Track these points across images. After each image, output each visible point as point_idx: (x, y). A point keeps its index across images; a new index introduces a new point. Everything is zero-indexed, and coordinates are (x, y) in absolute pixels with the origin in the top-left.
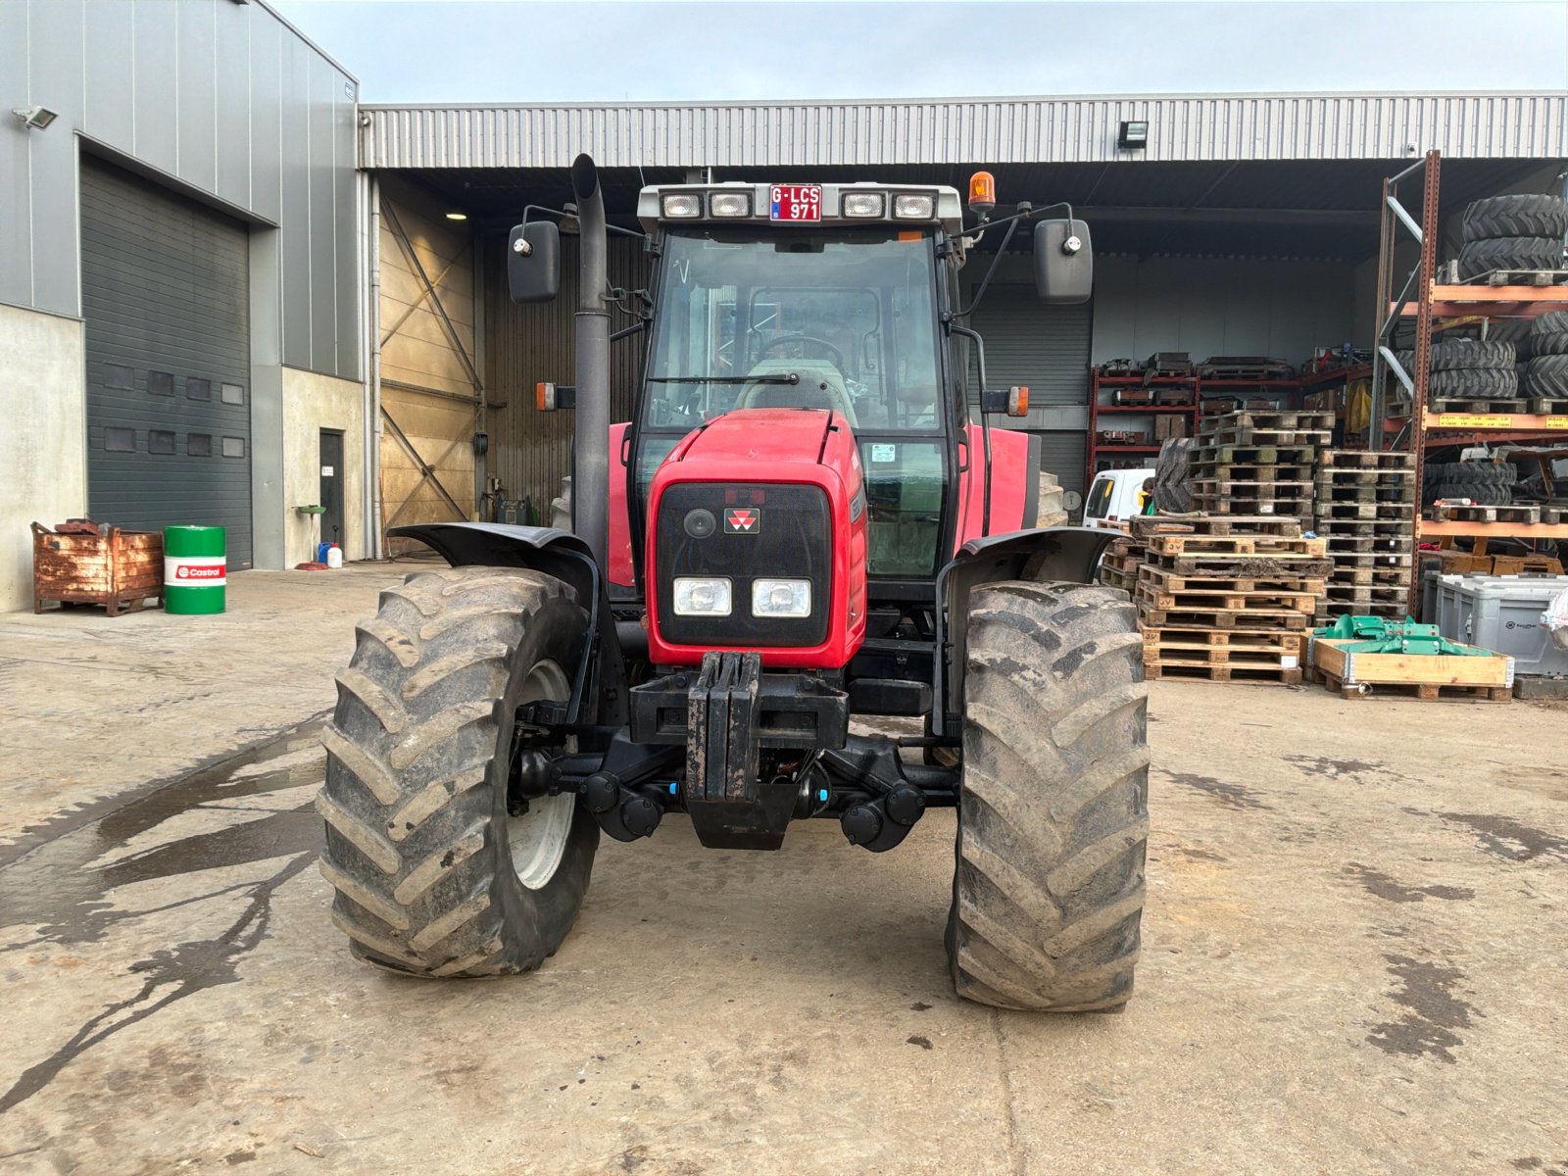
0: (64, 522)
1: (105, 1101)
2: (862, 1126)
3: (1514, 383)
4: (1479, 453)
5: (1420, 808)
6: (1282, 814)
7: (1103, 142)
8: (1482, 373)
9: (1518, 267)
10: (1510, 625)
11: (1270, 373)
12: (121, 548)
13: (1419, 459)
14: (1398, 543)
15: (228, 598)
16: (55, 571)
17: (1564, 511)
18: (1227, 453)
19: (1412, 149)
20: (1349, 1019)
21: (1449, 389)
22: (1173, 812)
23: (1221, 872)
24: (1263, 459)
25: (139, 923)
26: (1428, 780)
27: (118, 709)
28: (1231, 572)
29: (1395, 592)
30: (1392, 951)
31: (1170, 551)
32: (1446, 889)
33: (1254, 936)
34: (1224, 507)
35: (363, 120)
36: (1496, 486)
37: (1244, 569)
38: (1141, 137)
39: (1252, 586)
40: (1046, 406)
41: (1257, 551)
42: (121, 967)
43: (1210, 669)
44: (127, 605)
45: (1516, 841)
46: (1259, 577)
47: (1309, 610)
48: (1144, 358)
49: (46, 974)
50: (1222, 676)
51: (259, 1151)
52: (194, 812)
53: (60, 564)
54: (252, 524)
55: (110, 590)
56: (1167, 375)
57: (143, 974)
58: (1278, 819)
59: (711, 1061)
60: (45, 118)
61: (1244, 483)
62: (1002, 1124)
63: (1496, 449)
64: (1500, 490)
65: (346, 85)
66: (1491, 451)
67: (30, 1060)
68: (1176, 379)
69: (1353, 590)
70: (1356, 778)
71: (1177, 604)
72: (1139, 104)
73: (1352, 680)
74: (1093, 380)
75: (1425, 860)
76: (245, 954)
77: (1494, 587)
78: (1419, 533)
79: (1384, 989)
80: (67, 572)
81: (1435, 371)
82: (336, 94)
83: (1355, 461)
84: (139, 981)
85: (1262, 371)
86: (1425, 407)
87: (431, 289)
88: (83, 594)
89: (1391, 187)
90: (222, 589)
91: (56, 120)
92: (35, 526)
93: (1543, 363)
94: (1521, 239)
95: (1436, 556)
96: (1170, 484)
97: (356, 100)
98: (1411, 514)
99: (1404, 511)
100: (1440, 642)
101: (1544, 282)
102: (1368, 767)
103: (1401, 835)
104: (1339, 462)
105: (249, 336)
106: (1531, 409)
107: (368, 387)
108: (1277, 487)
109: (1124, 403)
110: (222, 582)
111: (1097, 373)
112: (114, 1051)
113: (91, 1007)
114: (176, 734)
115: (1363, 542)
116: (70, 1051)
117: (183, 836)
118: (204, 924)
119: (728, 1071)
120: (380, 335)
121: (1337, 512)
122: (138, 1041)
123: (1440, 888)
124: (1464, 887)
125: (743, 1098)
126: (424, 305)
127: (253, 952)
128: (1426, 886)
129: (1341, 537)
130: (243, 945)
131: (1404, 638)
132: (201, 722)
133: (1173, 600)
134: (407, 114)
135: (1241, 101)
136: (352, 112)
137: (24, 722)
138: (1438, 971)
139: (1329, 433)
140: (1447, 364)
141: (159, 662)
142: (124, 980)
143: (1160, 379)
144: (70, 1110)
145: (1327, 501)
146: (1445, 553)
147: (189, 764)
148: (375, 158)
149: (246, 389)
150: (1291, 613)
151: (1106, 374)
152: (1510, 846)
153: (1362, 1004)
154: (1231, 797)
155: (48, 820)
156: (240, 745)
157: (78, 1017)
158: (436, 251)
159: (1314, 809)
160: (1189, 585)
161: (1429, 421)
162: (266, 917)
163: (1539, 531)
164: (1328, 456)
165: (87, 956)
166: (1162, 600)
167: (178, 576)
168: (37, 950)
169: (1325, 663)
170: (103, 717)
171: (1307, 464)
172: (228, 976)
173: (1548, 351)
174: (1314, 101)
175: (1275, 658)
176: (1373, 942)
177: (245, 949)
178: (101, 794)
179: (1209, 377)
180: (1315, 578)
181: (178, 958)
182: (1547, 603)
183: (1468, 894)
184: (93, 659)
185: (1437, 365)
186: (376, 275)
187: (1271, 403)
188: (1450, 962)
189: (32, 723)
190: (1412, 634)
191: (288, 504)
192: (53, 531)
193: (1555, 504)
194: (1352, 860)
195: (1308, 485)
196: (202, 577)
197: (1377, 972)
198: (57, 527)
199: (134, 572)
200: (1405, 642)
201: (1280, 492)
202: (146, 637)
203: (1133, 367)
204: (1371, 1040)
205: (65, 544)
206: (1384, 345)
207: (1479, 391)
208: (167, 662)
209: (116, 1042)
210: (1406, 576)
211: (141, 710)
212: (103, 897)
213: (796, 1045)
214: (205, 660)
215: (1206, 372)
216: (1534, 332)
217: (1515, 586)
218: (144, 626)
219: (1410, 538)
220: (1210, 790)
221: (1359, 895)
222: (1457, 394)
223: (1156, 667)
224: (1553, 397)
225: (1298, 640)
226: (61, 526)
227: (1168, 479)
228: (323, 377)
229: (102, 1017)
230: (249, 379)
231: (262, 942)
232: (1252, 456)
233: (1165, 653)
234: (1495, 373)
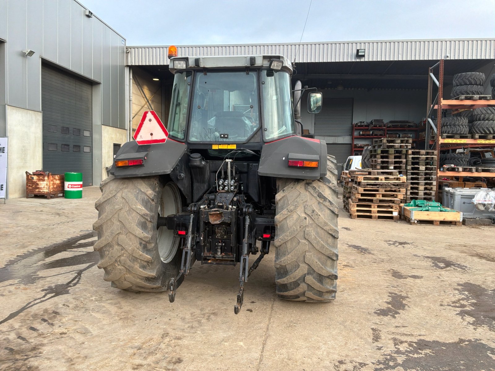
0: (35, 171)
1: (30, 321)
2: (227, 329)
3: (467, 129)
4: (461, 151)
5: (419, 255)
6: (376, 256)
7: (352, 55)
8: (457, 127)
9: (469, 94)
10: (464, 203)
11: (409, 126)
12: (51, 179)
13: (438, 153)
14: (432, 178)
15: (83, 194)
16: (32, 186)
17: (483, 168)
18: (379, 151)
19: (448, 57)
20: (371, 307)
21: (447, 131)
22: (344, 255)
23: (351, 270)
24: (390, 153)
25: (45, 279)
26: (425, 247)
27: (47, 224)
28: (378, 186)
29: (431, 193)
30: (392, 291)
31: (359, 180)
32: (415, 276)
33: (353, 286)
34: (378, 167)
35: (127, 51)
36: (462, 161)
37: (381, 186)
38: (363, 54)
39: (384, 191)
40: (339, 136)
41: (385, 180)
42: (39, 290)
43: (371, 216)
44: (53, 196)
45: (443, 264)
46: (386, 188)
47: (401, 198)
48: (369, 121)
49: (19, 291)
50: (375, 218)
51: (68, 332)
52: (65, 252)
53: (34, 184)
54: (92, 172)
55: (48, 191)
56: (376, 126)
57: (44, 292)
58: (374, 257)
59: (191, 314)
60: (31, 53)
61: (384, 160)
62: (265, 330)
63: (466, 150)
64: (463, 162)
65: (122, 41)
66: (464, 150)
67: (12, 311)
68: (379, 128)
69: (418, 192)
70: (403, 246)
71: (361, 196)
72: (362, 44)
73: (413, 219)
74: (354, 128)
75: (413, 268)
76: (73, 287)
77: (460, 191)
78: (438, 175)
79: (385, 301)
80: (36, 186)
81: (443, 126)
82: (119, 43)
83: (418, 153)
84: (43, 293)
85: (406, 125)
86: (440, 137)
87: (148, 101)
88: (40, 192)
89: (431, 70)
90: (81, 191)
91: (34, 53)
92: (27, 173)
93: (476, 124)
94: (470, 86)
95: (447, 182)
96: (366, 160)
97: (125, 45)
98: (436, 169)
99: (434, 168)
100: (440, 208)
101: (476, 99)
102: (408, 244)
103: (409, 262)
104: (413, 153)
105: (92, 116)
106: (473, 137)
107: (128, 131)
108: (395, 161)
109: (363, 135)
110: (81, 189)
111: (354, 126)
112: (34, 309)
113: (29, 299)
114: (63, 232)
115: (421, 178)
116: (23, 309)
117: (60, 258)
118: (62, 280)
119: (195, 317)
120: (132, 115)
121: (413, 169)
122: (41, 307)
123: (414, 276)
124: (421, 276)
125: (198, 323)
126: (146, 106)
127: (75, 287)
128: (410, 275)
129: (414, 176)
130: (72, 285)
131: (429, 206)
132: (70, 229)
133: (360, 195)
134: (140, 49)
135: (394, 42)
136: (124, 48)
137: (19, 228)
138: (402, 296)
139: (410, 145)
140: (447, 124)
141: (61, 212)
142: (39, 293)
143: (374, 128)
144: (21, 322)
145: (410, 165)
146: (450, 181)
147: (65, 240)
148: (131, 62)
149: (91, 132)
150: (396, 199)
151: (357, 126)
152: (440, 265)
153: (376, 304)
154: (363, 251)
155: (24, 254)
156: (80, 235)
157: (26, 301)
158: (150, 90)
159: (387, 255)
160: (365, 190)
161: (441, 141)
162: (80, 278)
163: (476, 174)
164: (410, 152)
165: (30, 287)
166: (357, 195)
167: (68, 187)
168: (17, 286)
169: (406, 214)
170: (42, 227)
171: (404, 154)
172: (67, 292)
173: (478, 120)
174: (417, 42)
175: (391, 212)
176: (387, 289)
177: (73, 286)
178: (39, 247)
179: (390, 127)
180: (403, 188)
181: (54, 288)
182: (474, 196)
183: (422, 277)
184: (42, 211)
185: (444, 124)
186: (131, 97)
187: (409, 135)
188: (407, 294)
189: (22, 228)
190: (432, 205)
191: (103, 167)
192: (32, 174)
193: (481, 166)
194: (391, 268)
195: (404, 160)
196: (75, 188)
197: (385, 296)
198: (33, 173)
199: (55, 186)
200: (430, 208)
201: (396, 162)
202: (58, 205)
203: (365, 124)
204: (375, 313)
205: (35, 178)
206: (430, 118)
207: (457, 132)
208: (63, 212)
209: (35, 307)
210: (435, 188)
211: (53, 225)
212: (36, 273)
213: (216, 311)
214: (74, 212)
215: (389, 126)
216: (474, 114)
217: (467, 191)
218: (58, 202)
219: (435, 177)
220: (358, 249)
221: (389, 277)
222: (450, 133)
223: (355, 215)
224: (479, 134)
225: (398, 207)
226: (34, 172)
227: (365, 159)
228: (114, 128)
229: (32, 301)
230: (92, 129)
231: (77, 285)
232: (387, 152)
233: (358, 211)
234: (461, 126)
